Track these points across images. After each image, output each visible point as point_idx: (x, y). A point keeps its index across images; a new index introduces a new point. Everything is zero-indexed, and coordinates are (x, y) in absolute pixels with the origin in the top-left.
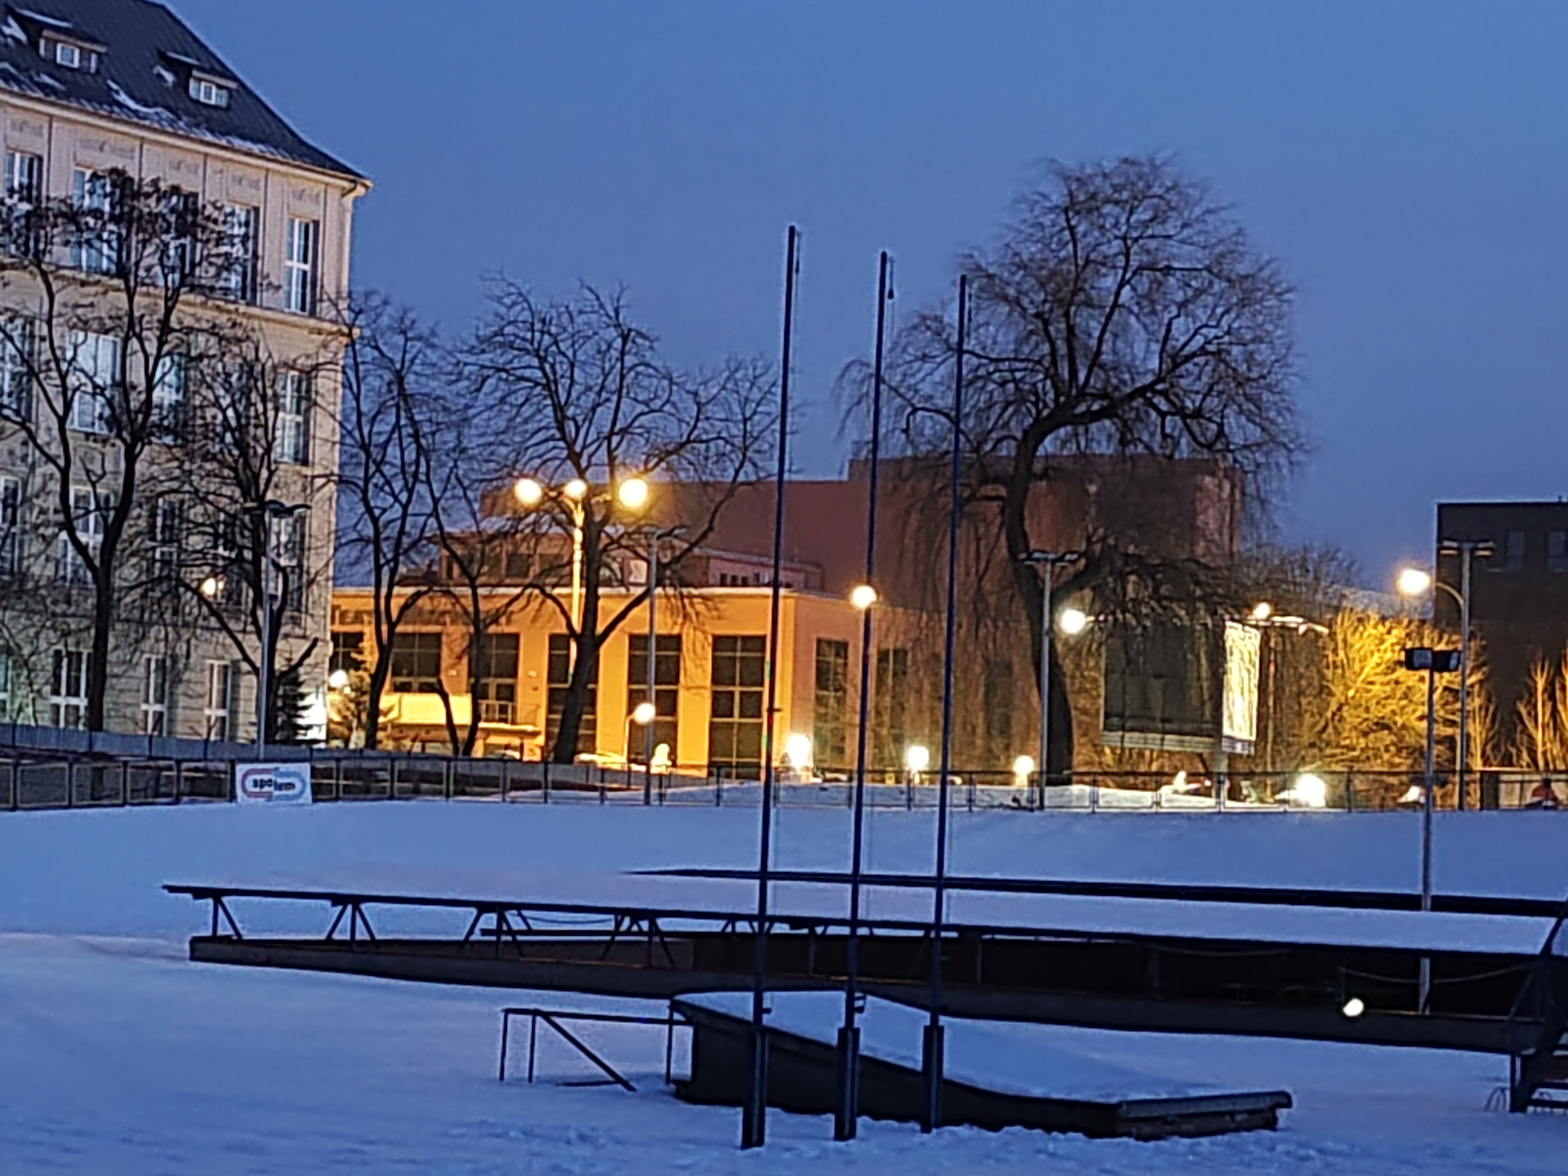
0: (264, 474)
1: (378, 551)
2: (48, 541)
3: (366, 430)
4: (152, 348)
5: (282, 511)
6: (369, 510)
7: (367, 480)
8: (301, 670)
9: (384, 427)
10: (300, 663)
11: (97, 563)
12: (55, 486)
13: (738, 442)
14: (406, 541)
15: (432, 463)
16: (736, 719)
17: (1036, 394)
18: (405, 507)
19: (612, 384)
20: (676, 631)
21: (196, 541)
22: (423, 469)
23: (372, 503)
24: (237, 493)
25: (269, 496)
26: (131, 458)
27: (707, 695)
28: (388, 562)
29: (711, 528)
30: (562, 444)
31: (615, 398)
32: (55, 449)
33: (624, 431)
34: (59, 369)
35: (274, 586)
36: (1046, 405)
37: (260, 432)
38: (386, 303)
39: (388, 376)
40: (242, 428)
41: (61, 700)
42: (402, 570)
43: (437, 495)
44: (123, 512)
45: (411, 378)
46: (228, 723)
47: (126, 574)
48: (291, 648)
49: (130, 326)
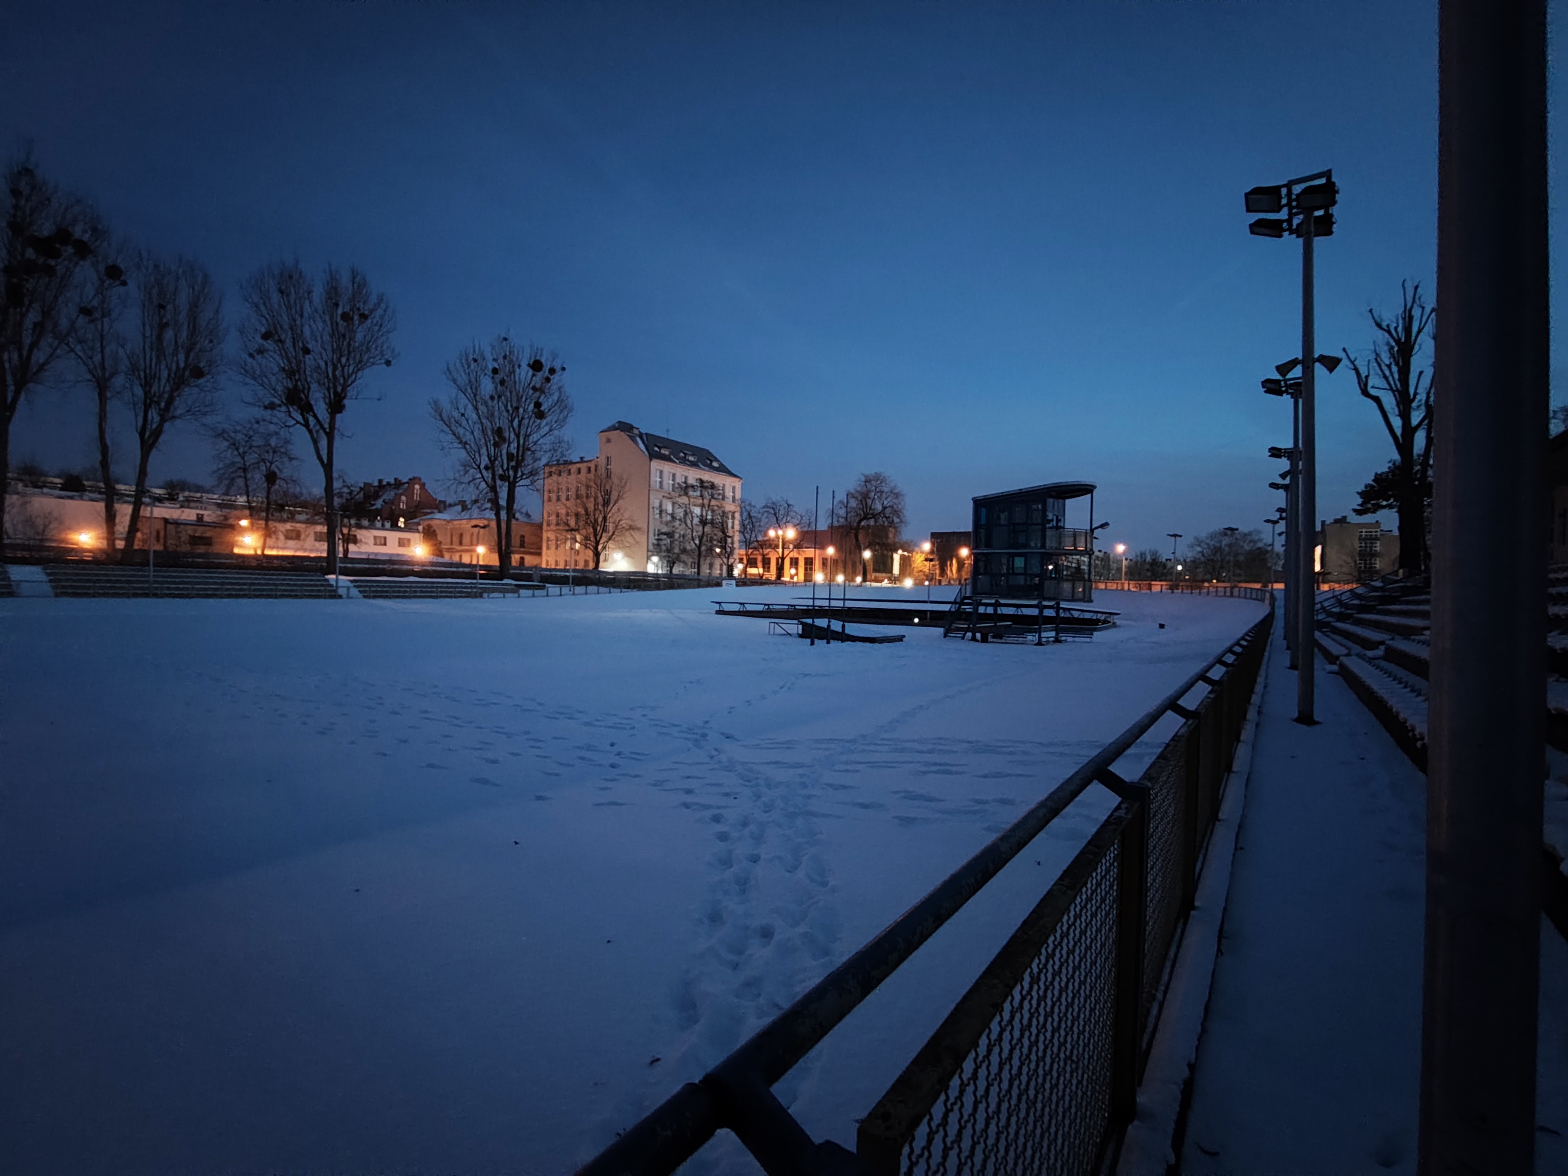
0: (726, 530)
1: (746, 544)
2: (690, 543)
3: (744, 523)
4: (707, 509)
5: (729, 537)
7: (744, 531)
8: (733, 564)
11: (698, 546)
12: (691, 533)
13: (809, 524)
14: (751, 542)
15: (755, 528)
16: (808, 572)
17: (860, 514)
18: (751, 536)
19: (786, 513)
20: (798, 557)
21: (715, 543)
22: (753, 529)
23: (745, 535)
24: (722, 534)
25: (727, 534)
26: (704, 528)
27: (803, 568)
28: (748, 545)
29: (805, 539)
30: (778, 525)
31: (787, 516)
32: (691, 527)
33: (789, 523)
34: (691, 513)
35: (728, 550)
36: (862, 516)
37: (726, 523)
39: (747, 513)
40: (722, 523)
41: (693, 570)
42: (750, 547)
43: (756, 534)
44: (702, 537)
45: (751, 513)
46: (721, 574)
47: (703, 548)
48: (731, 561)
49: (703, 506)
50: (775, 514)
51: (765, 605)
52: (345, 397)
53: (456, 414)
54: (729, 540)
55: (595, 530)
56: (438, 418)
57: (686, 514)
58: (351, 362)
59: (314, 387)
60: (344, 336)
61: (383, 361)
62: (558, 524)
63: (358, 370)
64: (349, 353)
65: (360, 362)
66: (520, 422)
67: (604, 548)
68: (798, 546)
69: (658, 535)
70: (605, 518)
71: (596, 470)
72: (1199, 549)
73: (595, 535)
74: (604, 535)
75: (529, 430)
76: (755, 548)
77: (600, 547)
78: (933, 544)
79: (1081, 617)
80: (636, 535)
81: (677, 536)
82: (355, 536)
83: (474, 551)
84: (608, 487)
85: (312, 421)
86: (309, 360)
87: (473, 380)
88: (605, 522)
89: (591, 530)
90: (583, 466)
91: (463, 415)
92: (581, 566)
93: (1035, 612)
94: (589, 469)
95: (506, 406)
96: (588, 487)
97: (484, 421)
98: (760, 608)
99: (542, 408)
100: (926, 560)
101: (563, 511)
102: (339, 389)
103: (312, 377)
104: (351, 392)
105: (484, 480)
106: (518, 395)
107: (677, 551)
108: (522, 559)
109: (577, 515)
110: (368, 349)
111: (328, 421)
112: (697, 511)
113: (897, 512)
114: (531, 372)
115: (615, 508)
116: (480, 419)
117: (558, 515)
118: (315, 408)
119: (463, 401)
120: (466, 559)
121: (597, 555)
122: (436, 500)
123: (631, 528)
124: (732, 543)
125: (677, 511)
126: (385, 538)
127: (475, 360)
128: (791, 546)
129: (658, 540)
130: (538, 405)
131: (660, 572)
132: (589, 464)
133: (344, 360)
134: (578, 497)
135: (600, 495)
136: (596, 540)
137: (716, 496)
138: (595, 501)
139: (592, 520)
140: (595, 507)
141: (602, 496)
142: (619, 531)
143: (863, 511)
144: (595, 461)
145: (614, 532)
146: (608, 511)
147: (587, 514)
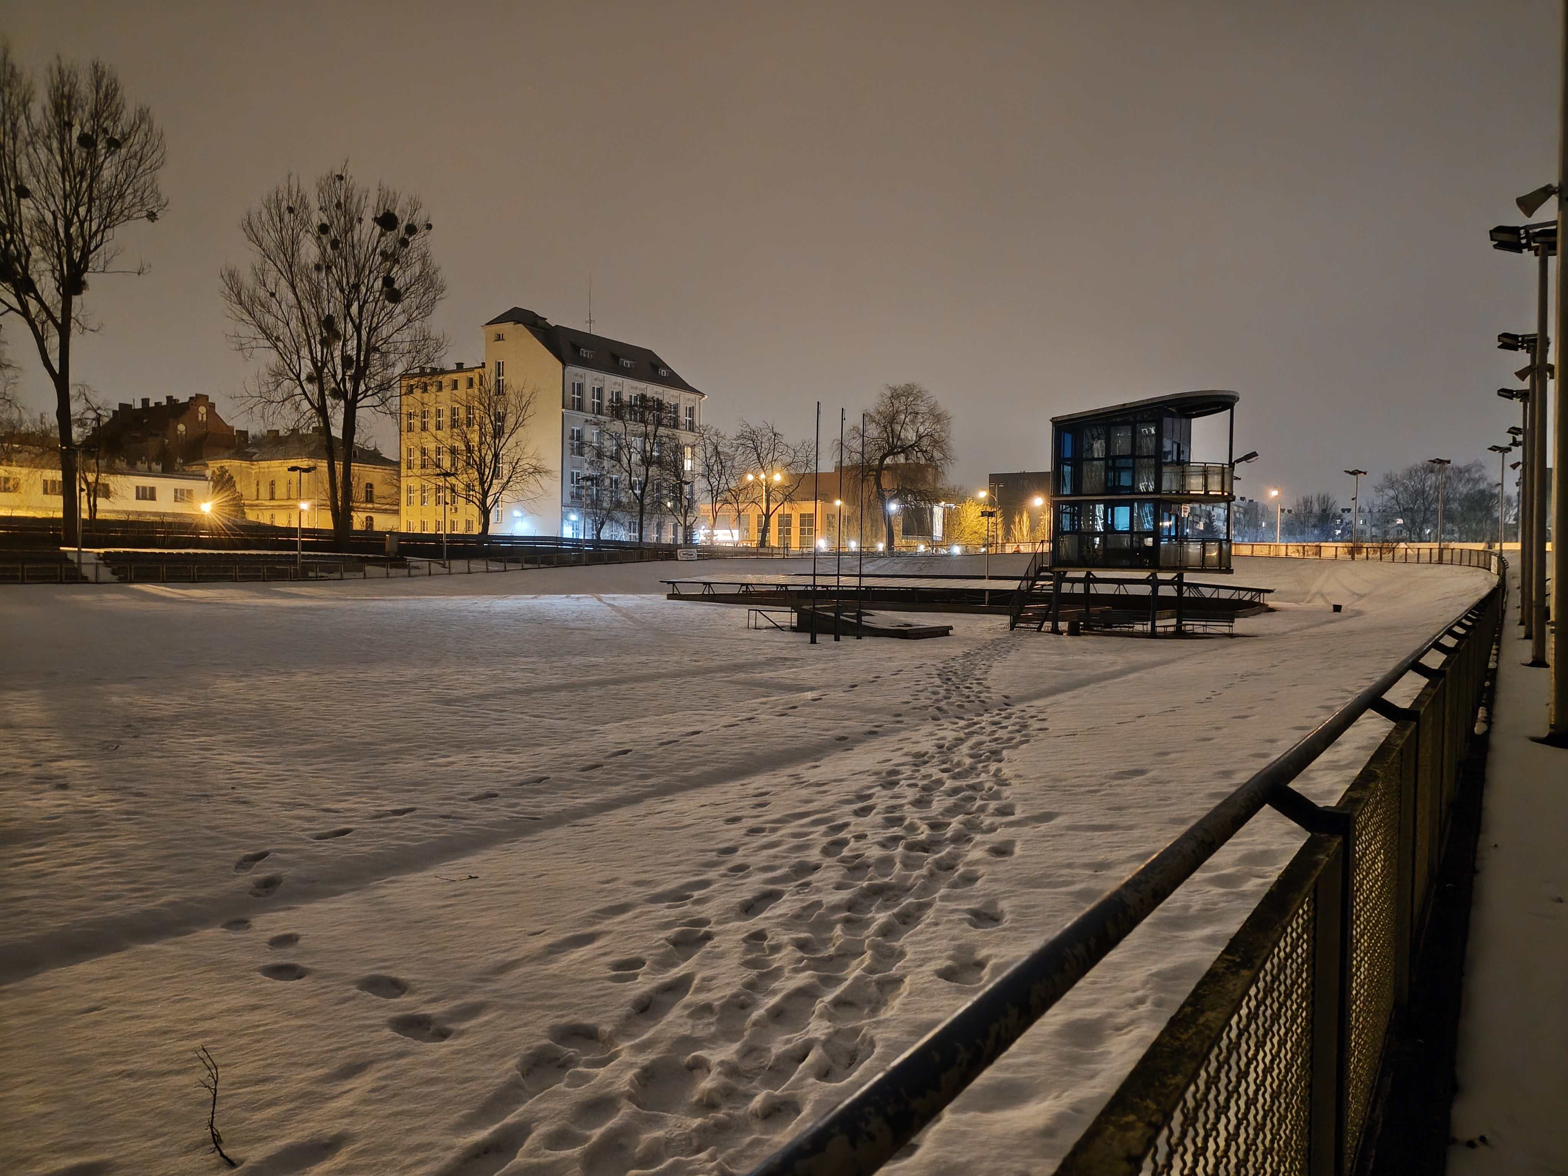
0: (682, 474)
1: (712, 493)
2: (627, 492)
3: (708, 462)
4: (652, 441)
5: (687, 483)
6: (710, 483)
7: (709, 475)
8: (693, 525)
9: (713, 460)
10: (693, 523)
11: (640, 498)
12: (628, 478)
13: (805, 462)
14: (720, 491)
15: (725, 470)
16: (806, 535)
17: (884, 447)
18: (719, 482)
19: (772, 448)
20: (791, 513)
21: (665, 492)
22: (723, 472)
23: (710, 481)
24: (675, 479)
25: (684, 480)
26: (647, 470)
27: (799, 529)
28: (715, 496)
29: (798, 486)
30: (759, 464)
31: (773, 452)
32: (628, 469)
33: (775, 460)
34: (628, 447)
35: (686, 503)
36: (886, 450)
37: (681, 463)
38: (712, 428)
39: (713, 447)
40: (676, 462)
41: (632, 534)
42: (718, 498)
43: (727, 478)
44: (646, 484)
45: (719, 447)
46: (675, 539)
47: (647, 501)
48: (690, 520)
49: (646, 436)
50: (756, 449)
51: (742, 585)
52: (85, 269)
53: (262, 293)
54: (687, 488)
55: (481, 474)
56: (234, 298)
57: (620, 447)
58: (95, 213)
59: (36, 252)
60: (82, 173)
61: (144, 214)
62: (423, 466)
63: (105, 228)
64: (91, 200)
65: (110, 213)
66: (361, 308)
67: (496, 502)
68: (789, 498)
69: (578, 481)
70: (496, 456)
71: (481, 384)
72: (1392, 493)
73: (482, 483)
74: (495, 481)
75: (375, 320)
76: (726, 501)
77: (489, 500)
78: (992, 490)
79: (1215, 596)
80: (545, 481)
81: (607, 482)
82: (106, 486)
83: (295, 507)
84: (500, 410)
85: (33, 306)
86: (27, 209)
87: (287, 242)
88: (497, 461)
89: (475, 474)
90: (462, 378)
91: (273, 295)
92: (460, 530)
93: (1145, 590)
94: (471, 382)
95: (339, 283)
96: (469, 409)
97: (305, 304)
98: (735, 590)
99: (396, 286)
100: (983, 514)
101: (431, 446)
102: (77, 255)
103: (31, 237)
104: (96, 261)
105: (307, 398)
106: (356, 266)
107: (605, 505)
108: (370, 519)
109: (453, 451)
110: (121, 196)
111: (60, 306)
112: (637, 442)
113: (936, 443)
114: (378, 229)
115: (512, 441)
116: (299, 302)
117: (424, 452)
118: (38, 287)
119: (272, 275)
120: (281, 521)
121: (485, 512)
122: (231, 429)
123: (537, 470)
124: (692, 493)
125: (607, 443)
126: (153, 490)
127: (291, 210)
128: (780, 497)
129: (578, 488)
130: (388, 282)
131: (581, 537)
132: (470, 375)
133: (82, 210)
134: (454, 424)
135: (488, 421)
136: (483, 489)
137: (665, 421)
138: (480, 430)
139: (477, 460)
140: (480, 438)
141: (491, 422)
142: (518, 475)
143: (888, 442)
144: (480, 370)
145: (510, 477)
146: (501, 445)
147: (469, 449)
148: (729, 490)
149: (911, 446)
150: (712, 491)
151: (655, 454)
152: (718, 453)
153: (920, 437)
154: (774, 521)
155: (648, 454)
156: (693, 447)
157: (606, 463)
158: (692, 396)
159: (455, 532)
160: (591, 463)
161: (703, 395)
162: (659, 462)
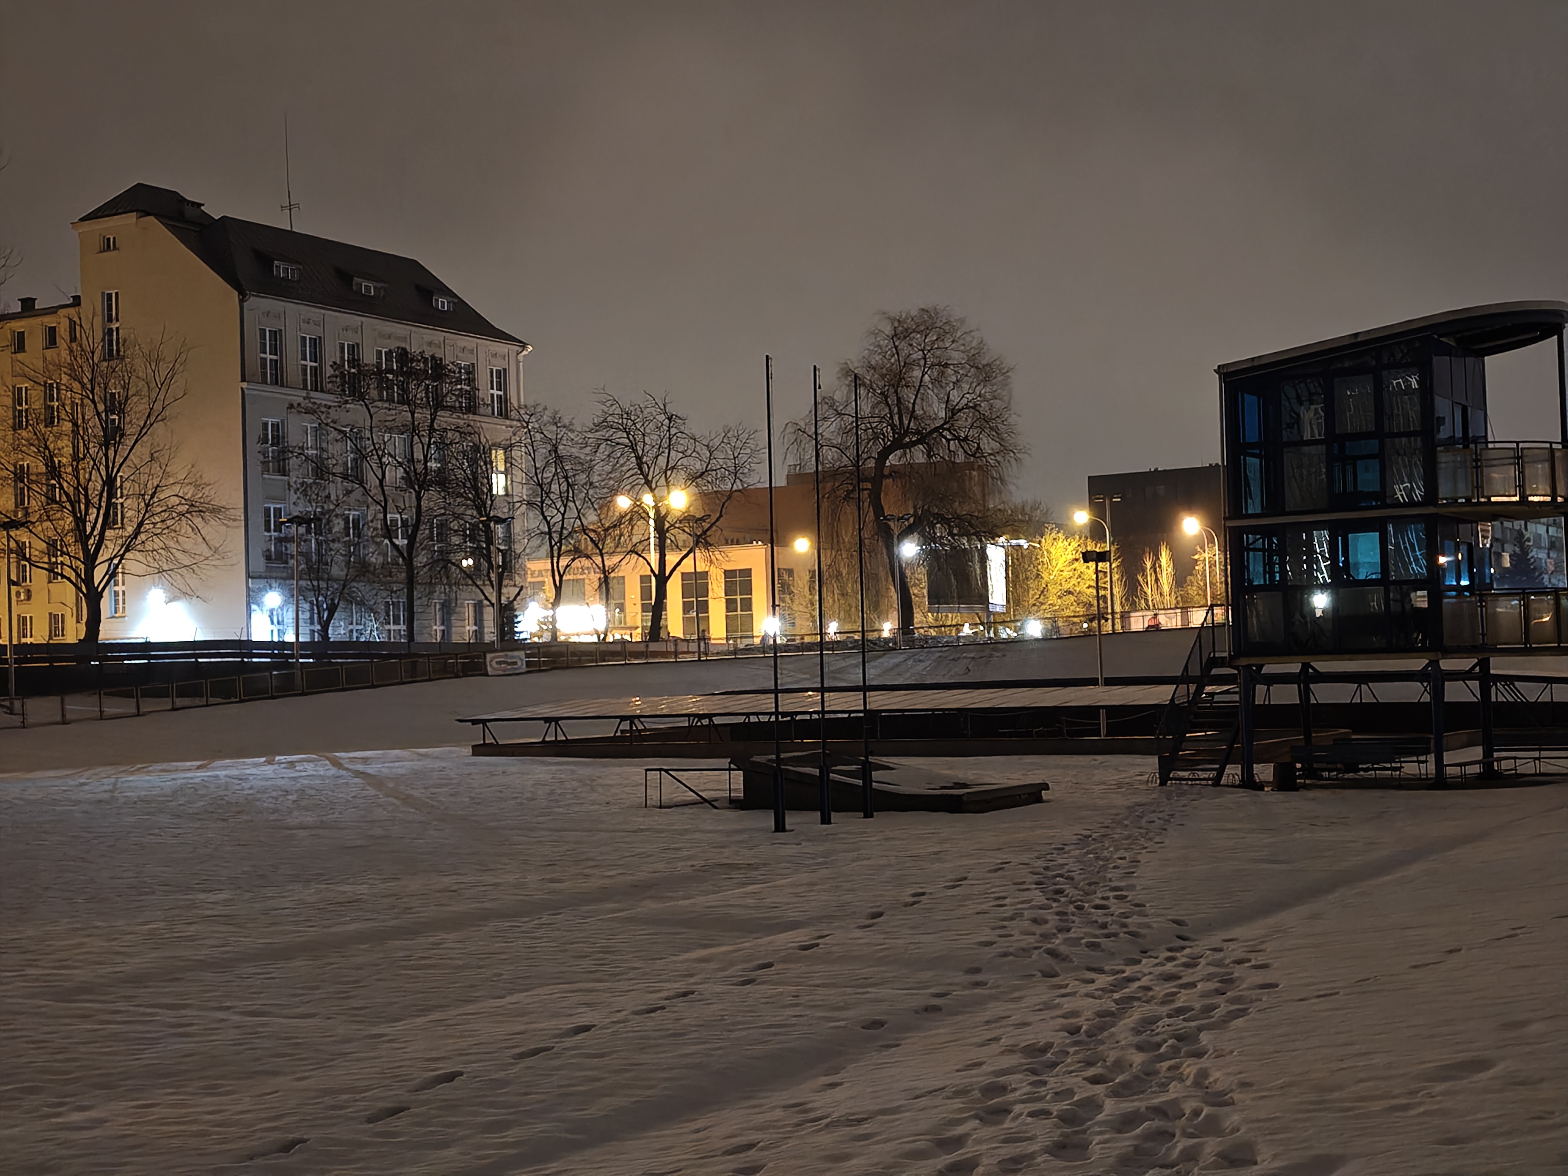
0: (489, 502)
1: (551, 538)
2: (379, 544)
3: (540, 476)
4: (425, 440)
5: (499, 521)
6: (545, 518)
7: (542, 502)
8: (515, 603)
9: (548, 474)
10: (515, 599)
11: (405, 555)
12: (381, 516)
13: (732, 469)
14: (565, 532)
15: (576, 491)
16: (739, 612)
17: (883, 434)
18: (563, 515)
19: (665, 444)
20: (707, 569)
21: (456, 539)
22: (571, 495)
23: (546, 514)
24: (475, 513)
25: (492, 514)
26: (419, 499)
27: (724, 600)
28: (556, 544)
29: (721, 516)
30: (641, 476)
31: (667, 451)
32: (379, 497)
33: (673, 468)
34: (378, 455)
35: (499, 560)
36: (889, 440)
37: (485, 481)
38: (545, 409)
39: (549, 447)
40: (475, 479)
41: (392, 627)
42: (563, 548)
43: (579, 508)
44: (416, 527)
45: (561, 447)
46: (479, 633)
47: (421, 559)
48: (509, 592)
49: (413, 430)
50: (633, 447)
51: (622, 718)
54: (500, 530)
55: (80, 522)
57: (361, 455)
67: (112, 575)
68: (703, 539)
69: (278, 527)
70: (110, 482)
71: (73, 339)
73: (83, 538)
74: (109, 533)
76: (577, 553)
77: (99, 573)
80: (212, 529)
81: (338, 526)
84: (115, 387)
88: (111, 495)
89: (69, 521)
90: (33, 328)
92: (39, 635)
94: (52, 335)
96: (51, 388)
98: (608, 730)
100: (1087, 557)
109: (20, 477)
112: (397, 443)
115: (142, 451)
123: (194, 508)
124: (509, 539)
125: (335, 449)
128: (685, 538)
129: (279, 540)
131: (290, 637)
132: (50, 321)
134: (20, 421)
135: (89, 413)
136: (86, 550)
137: (450, 400)
138: (75, 432)
139: (71, 491)
140: (75, 448)
141: (98, 414)
142: (157, 519)
143: (893, 426)
144: (72, 311)
145: (140, 524)
146: (119, 460)
147: (54, 471)
148: (584, 530)
149: (936, 429)
150: (550, 533)
151: (433, 465)
152: (559, 460)
153: (953, 412)
154: (674, 589)
155: (420, 467)
156: (508, 448)
157: (335, 488)
158: (502, 348)
159: (28, 640)
160: (304, 490)
161: (524, 346)
162: (442, 480)
